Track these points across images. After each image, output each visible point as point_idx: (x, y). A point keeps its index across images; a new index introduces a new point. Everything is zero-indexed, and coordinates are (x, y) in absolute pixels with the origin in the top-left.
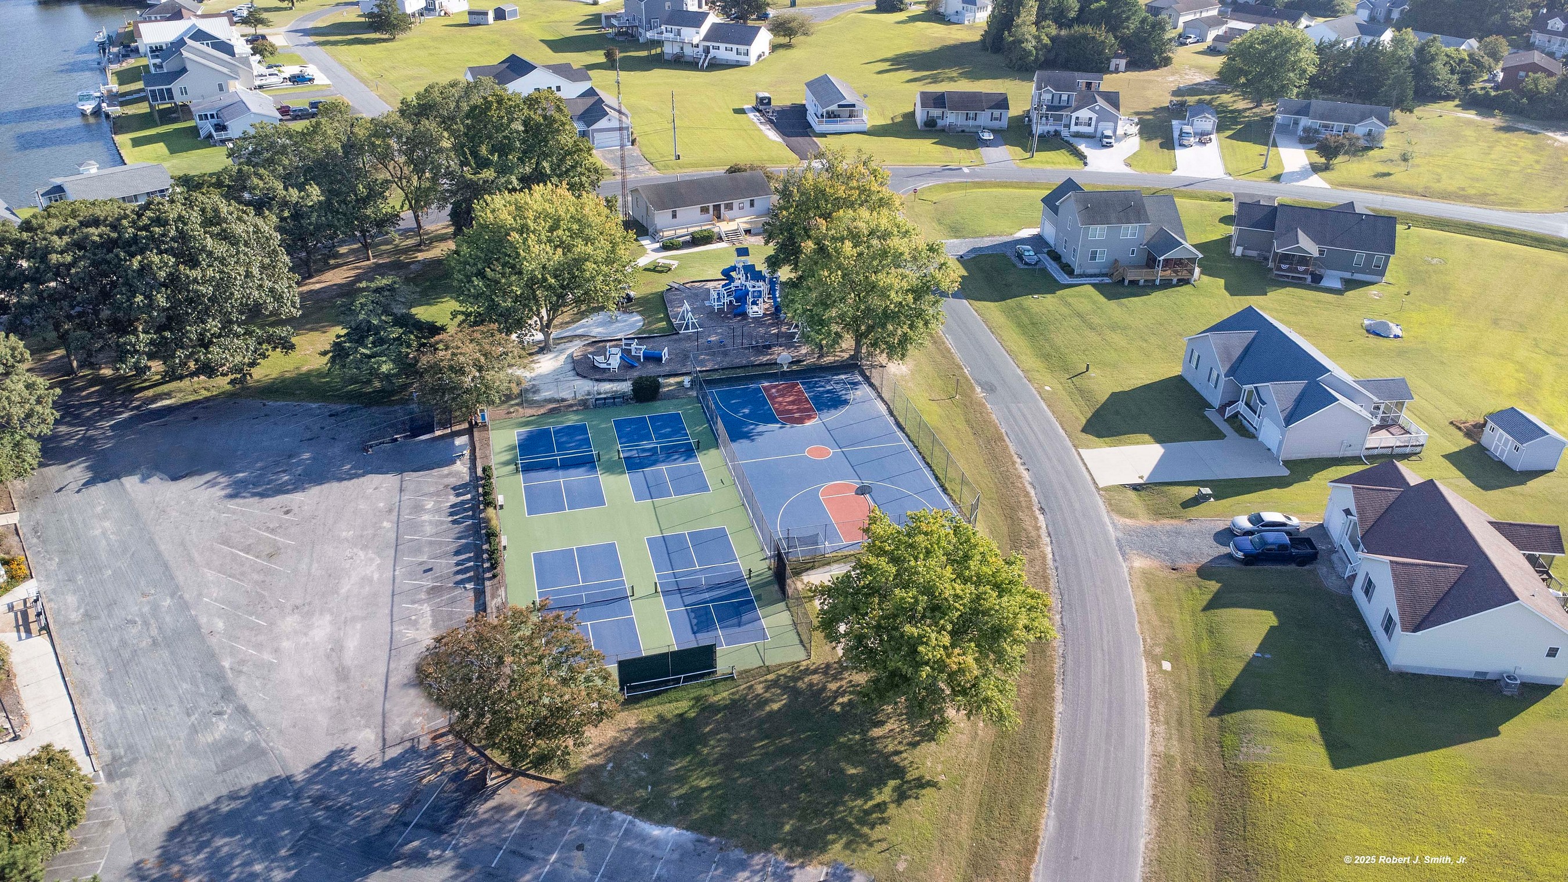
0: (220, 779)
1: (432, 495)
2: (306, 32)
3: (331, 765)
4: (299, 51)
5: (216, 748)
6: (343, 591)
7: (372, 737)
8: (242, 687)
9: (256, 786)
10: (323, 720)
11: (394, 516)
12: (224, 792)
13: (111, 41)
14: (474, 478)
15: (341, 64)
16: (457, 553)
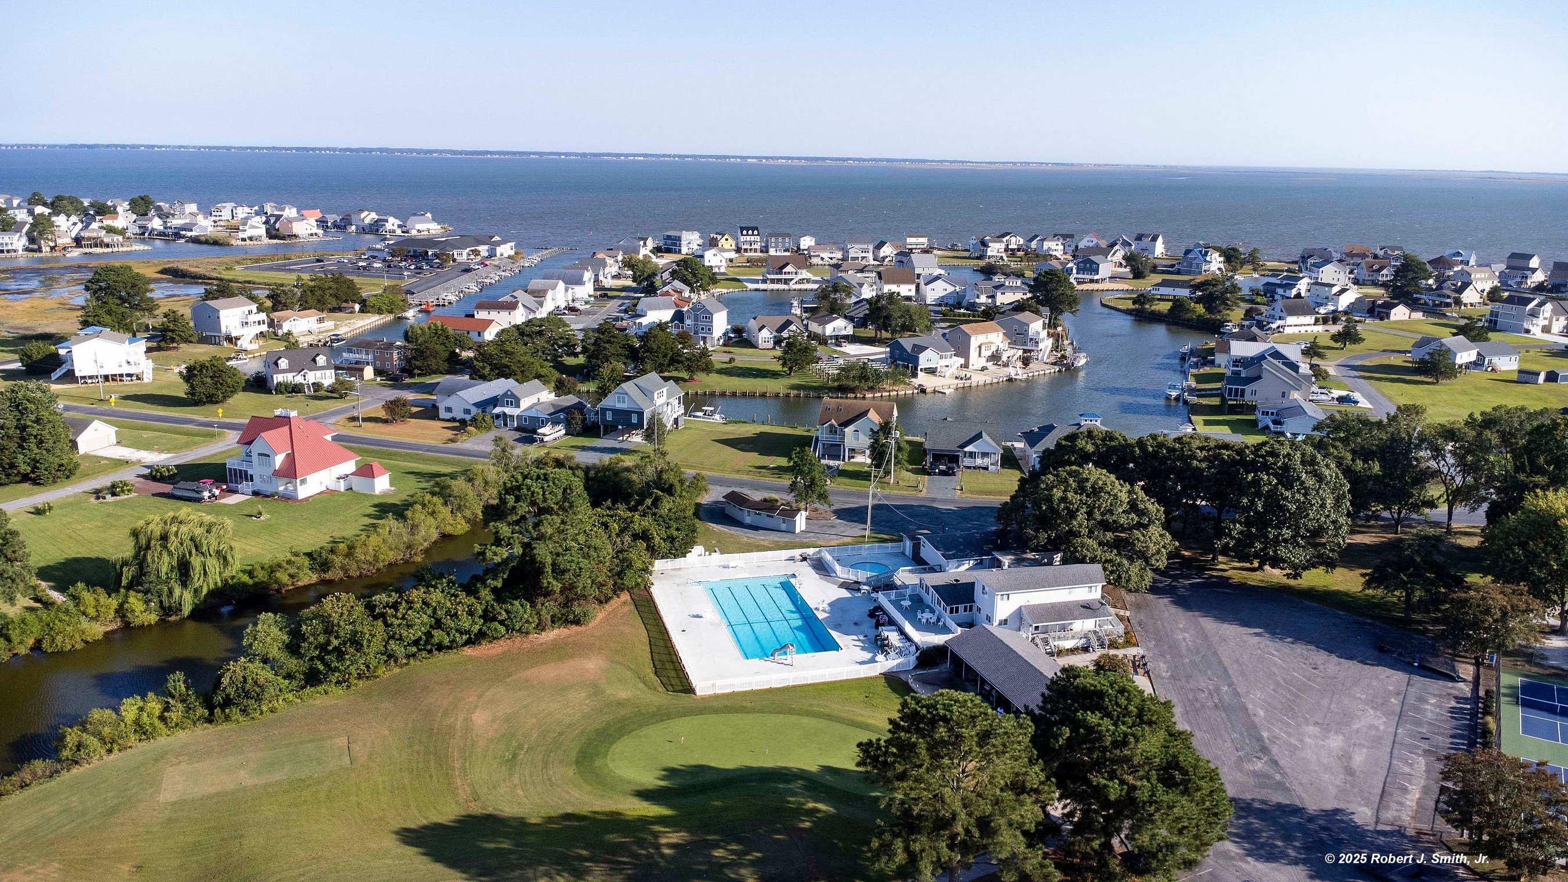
0: (1257, 790)
1: (1435, 696)
2: (1354, 368)
3: (1336, 815)
4: (1347, 381)
5: (1255, 774)
6: (1355, 726)
7: (1370, 814)
8: (1275, 750)
9: (1279, 803)
10: (1333, 791)
11: (1401, 698)
12: (1259, 797)
13: (1192, 353)
14: (1475, 698)
15: (1384, 395)
16: (1452, 737)
